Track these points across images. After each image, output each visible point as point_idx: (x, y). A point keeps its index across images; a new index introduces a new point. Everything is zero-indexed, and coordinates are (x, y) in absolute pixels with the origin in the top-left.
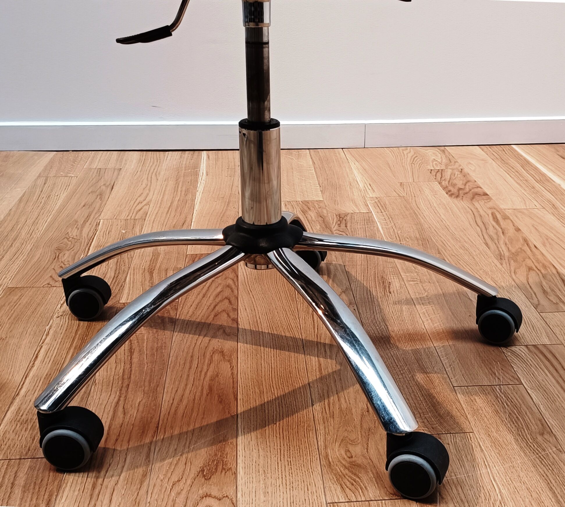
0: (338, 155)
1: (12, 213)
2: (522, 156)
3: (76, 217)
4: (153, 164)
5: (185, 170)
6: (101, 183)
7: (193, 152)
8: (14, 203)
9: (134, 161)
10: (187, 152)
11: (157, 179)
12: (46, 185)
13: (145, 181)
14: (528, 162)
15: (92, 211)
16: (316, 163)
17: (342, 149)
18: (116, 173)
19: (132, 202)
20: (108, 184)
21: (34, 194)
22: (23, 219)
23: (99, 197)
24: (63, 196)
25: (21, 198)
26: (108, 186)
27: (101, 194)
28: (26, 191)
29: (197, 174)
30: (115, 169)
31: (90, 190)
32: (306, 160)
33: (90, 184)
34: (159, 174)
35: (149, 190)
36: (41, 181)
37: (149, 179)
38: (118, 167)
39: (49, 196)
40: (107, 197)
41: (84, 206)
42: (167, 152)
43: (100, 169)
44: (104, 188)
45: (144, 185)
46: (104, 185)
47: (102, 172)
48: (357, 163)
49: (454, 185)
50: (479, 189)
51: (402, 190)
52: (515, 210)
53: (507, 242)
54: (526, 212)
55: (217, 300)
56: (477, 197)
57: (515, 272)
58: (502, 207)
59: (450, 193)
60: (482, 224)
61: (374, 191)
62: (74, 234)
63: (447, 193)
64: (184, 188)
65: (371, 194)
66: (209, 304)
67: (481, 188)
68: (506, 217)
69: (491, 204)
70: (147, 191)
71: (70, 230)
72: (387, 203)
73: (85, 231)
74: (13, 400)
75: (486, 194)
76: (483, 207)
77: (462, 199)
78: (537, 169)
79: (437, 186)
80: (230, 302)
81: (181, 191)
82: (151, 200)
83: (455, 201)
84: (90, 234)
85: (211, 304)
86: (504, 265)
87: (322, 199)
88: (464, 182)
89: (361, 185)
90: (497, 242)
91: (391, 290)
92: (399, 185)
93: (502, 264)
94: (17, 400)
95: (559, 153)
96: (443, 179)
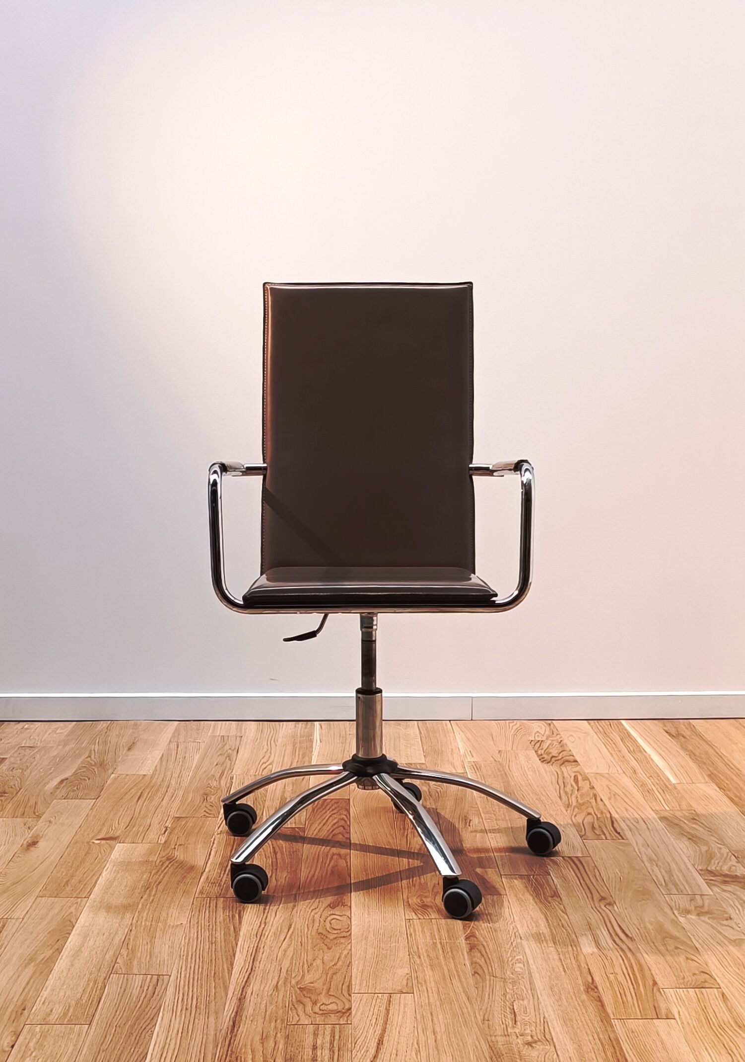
0: (445, 726)
1: (158, 769)
2: (626, 730)
3: (212, 773)
4: (270, 732)
5: (301, 737)
6: (227, 747)
7: (305, 723)
8: (157, 761)
9: (253, 730)
10: (301, 723)
11: (276, 745)
12: (179, 749)
13: (266, 747)
14: (629, 735)
15: (225, 769)
16: (422, 732)
17: (450, 721)
18: (238, 738)
19: (258, 762)
20: (233, 748)
21: (172, 755)
22: (169, 773)
23: (228, 758)
24: (197, 758)
25: (161, 758)
26: (233, 750)
27: (229, 756)
28: (163, 754)
29: (311, 741)
30: (236, 737)
31: (219, 753)
32: (413, 730)
33: (218, 748)
34: (277, 740)
35: (271, 753)
36: (173, 746)
37: (269, 744)
38: (238, 734)
39: (185, 757)
40: (234, 759)
41: (217, 765)
42: (281, 723)
43: (223, 736)
44: (230, 751)
45: (265, 750)
46: (230, 749)
47: (226, 738)
48: (461, 733)
49: (548, 754)
50: (571, 757)
51: (499, 756)
52: (597, 773)
53: (579, 796)
54: (606, 775)
55: (335, 827)
56: (566, 763)
57: (575, 816)
58: (586, 771)
59: (543, 760)
60: (562, 783)
61: (473, 756)
62: (215, 784)
63: (540, 760)
64: (301, 753)
65: (470, 759)
66: (328, 829)
67: (573, 756)
68: (586, 779)
69: (577, 769)
70: (269, 755)
71: (210, 782)
72: (483, 766)
73: (223, 782)
74: (202, 873)
75: (576, 761)
76: (568, 771)
77: (552, 765)
78: (635, 741)
79: (532, 754)
80: (344, 828)
81: (299, 755)
82: (273, 762)
83: (546, 766)
84: (228, 785)
85: (330, 829)
86: (569, 811)
87: (424, 762)
88: (559, 751)
89: (462, 752)
90: (569, 796)
91: (471, 824)
92: (497, 752)
93: (567, 811)
94: (205, 874)
95: (665, 728)
96: (541, 748)
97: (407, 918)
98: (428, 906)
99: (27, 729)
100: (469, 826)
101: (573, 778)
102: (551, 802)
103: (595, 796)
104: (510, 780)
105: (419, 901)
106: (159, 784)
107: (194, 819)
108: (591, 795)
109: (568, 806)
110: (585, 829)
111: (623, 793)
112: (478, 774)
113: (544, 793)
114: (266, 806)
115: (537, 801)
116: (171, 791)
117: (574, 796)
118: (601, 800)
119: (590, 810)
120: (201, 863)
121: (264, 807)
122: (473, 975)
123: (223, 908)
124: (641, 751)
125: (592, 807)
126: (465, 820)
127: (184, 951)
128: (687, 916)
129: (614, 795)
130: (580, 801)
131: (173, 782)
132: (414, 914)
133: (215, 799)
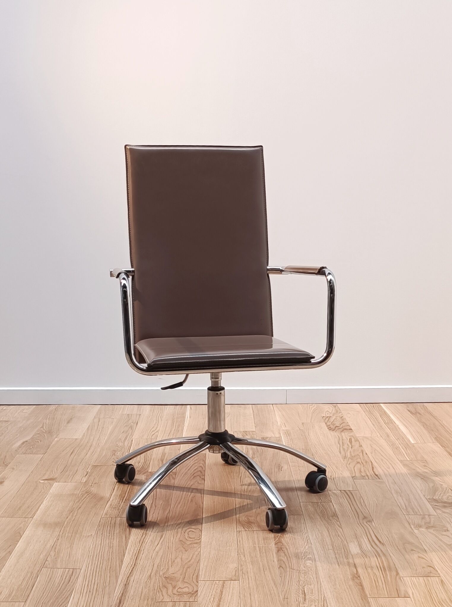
0: (269, 408)
1: (85, 435)
2: (383, 409)
3: (120, 437)
4: (159, 411)
5: (178, 415)
6: (130, 421)
7: (181, 406)
8: (85, 431)
9: (148, 411)
10: (178, 406)
11: (162, 420)
12: (100, 422)
13: (155, 421)
14: (385, 413)
15: (128, 435)
16: (255, 412)
17: (272, 404)
18: (138, 416)
19: (149, 431)
20: (134, 422)
21: (95, 426)
22: (92, 438)
23: (130, 428)
24: (111, 428)
25: (88, 428)
26: (134, 423)
27: (131, 427)
28: (89, 426)
29: (184, 417)
30: (137, 415)
31: (125, 425)
32: (249, 410)
33: (125, 422)
34: (163, 417)
35: (158, 425)
36: (96, 420)
37: (157, 420)
38: (138, 413)
39: (103, 428)
40: (135, 429)
41: (123, 432)
42: (166, 406)
43: (129, 414)
44: (132, 424)
45: (154, 423)
46: (132, 422)
47: (130, 416)
48: (279, 412)
49: (334, 425)
50: (348, 427)
51: (302, 426)
52: (364, 437)
53: (352, 451)
54: (370, 438)
55: (195, 472)
56: (345, 431)
57: (349, 464)
58: (357, 435)
59: (330, 429)
60: (342, 443)
61: (286, 427)
62: (121, 444)
63: (328, 428)
64: (177, 425)
65: (284, 428)
66: (191, 472)
67: (349, 426)
68: (357, 440)
69: (351, 434)
70: (157, 426)
71: (118, 443)
72: (292, 432)
73: (126, 443)
74: (108, 502)
75: (351, 429)
76: (346, 436)
77: (336, 432)
78: (388, 417)
79: (323, 425)
80: (201, 472)
81: (176, 426)
82: (159, 430)
83: (332, 432)
84: (129, 445)
85: (192, 473)
86: (345, 461)
87: (255, 430)
88: (341, 423)
89: (279, 424)
90: (346, 451)
91: (282, 470)
92: (301, 424)
93: (344, 460)
94: (109, 502)
95: (408, 409)
96: (329, 421)
97: (238, 530)
98: (252, 522)
99: (5, 410)
100: (281, 470)
101: (348, 439)
102: (333, 455)
103: (362, 451)
104: (309, 441)
105: (246, 519)
106: (85, 444)
107: (106, 466)
108: (360, 451)
109: (345, 457)
110: (355, 472)
111: (380, 449)
112: (289, 437)
113: (330, 449)
114: (152, 458)
115: (325, 455)
116: (92, 449)
117: (349, 451)
118: (366, 454)
119: (359, 460)
120: (108, 495)
121: (151, 459)
122: (279, 568)
123: (119, 524)
124: (392, 423)
125: (360, 458)
126: (279, 467)
127: (91, 553)
128: (420, 529)
129: (375, 451)
130: (353, 455)
131: (94, 444)
132: (242, 527)
133: (120, 454)
